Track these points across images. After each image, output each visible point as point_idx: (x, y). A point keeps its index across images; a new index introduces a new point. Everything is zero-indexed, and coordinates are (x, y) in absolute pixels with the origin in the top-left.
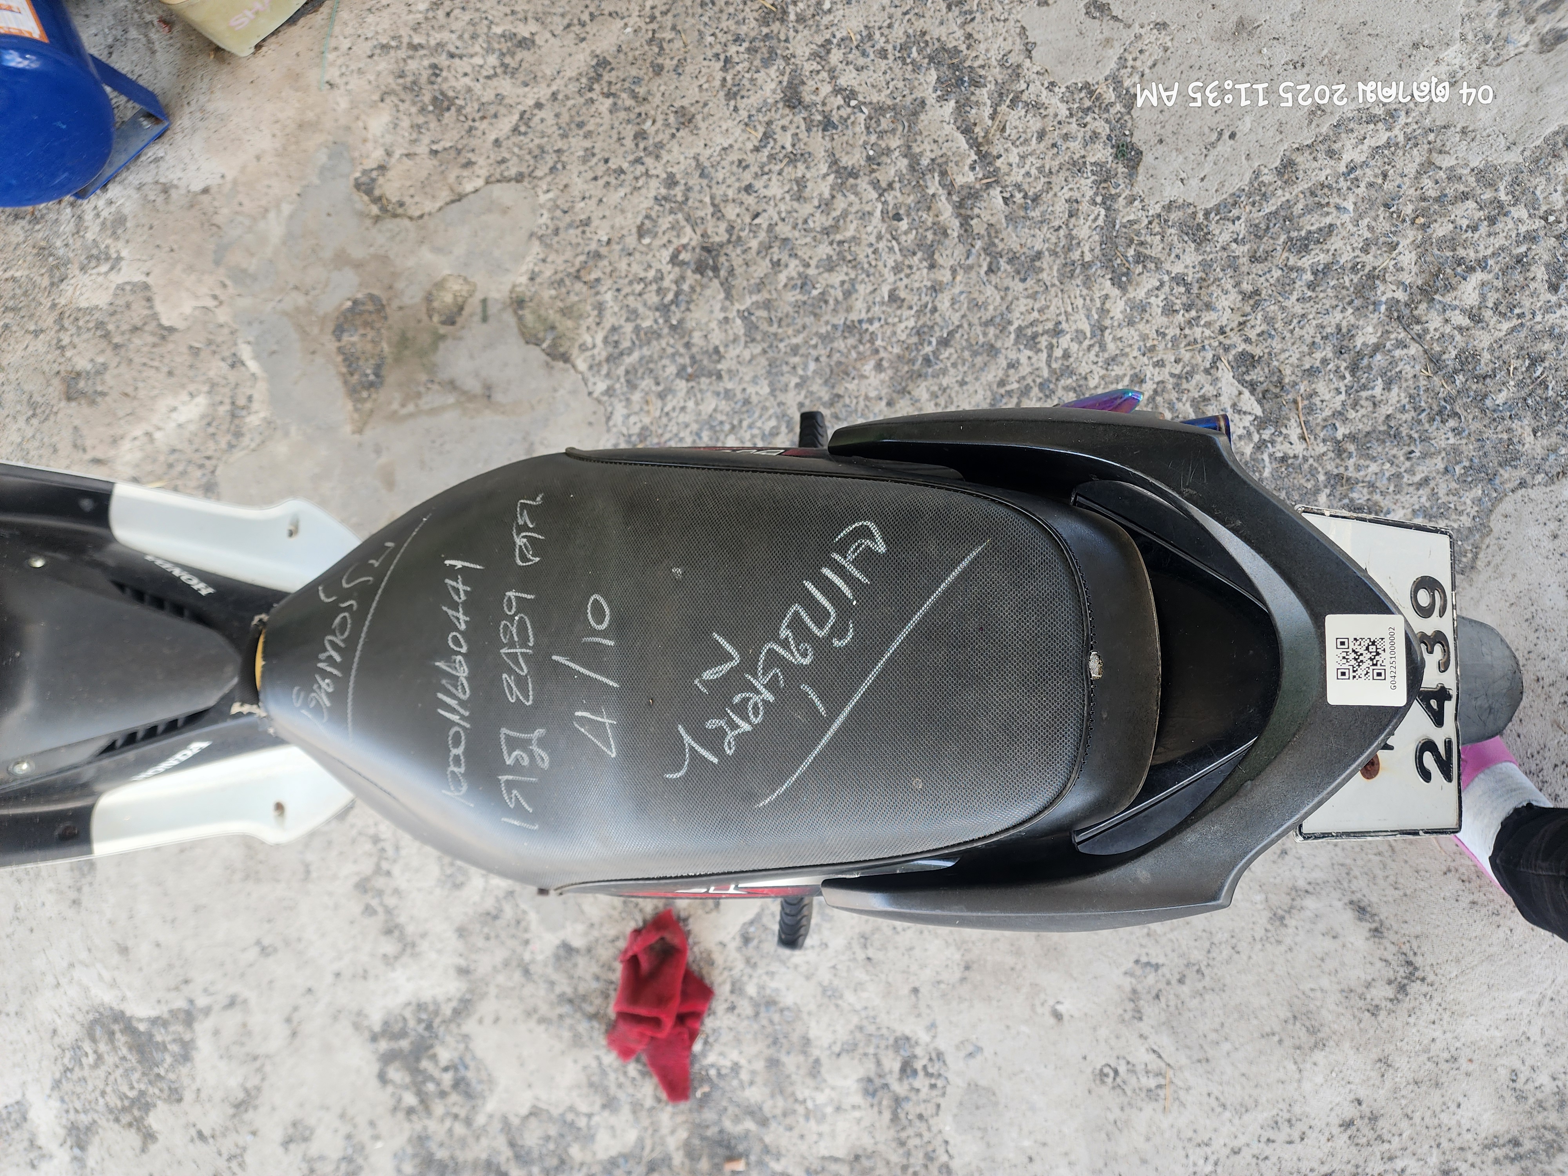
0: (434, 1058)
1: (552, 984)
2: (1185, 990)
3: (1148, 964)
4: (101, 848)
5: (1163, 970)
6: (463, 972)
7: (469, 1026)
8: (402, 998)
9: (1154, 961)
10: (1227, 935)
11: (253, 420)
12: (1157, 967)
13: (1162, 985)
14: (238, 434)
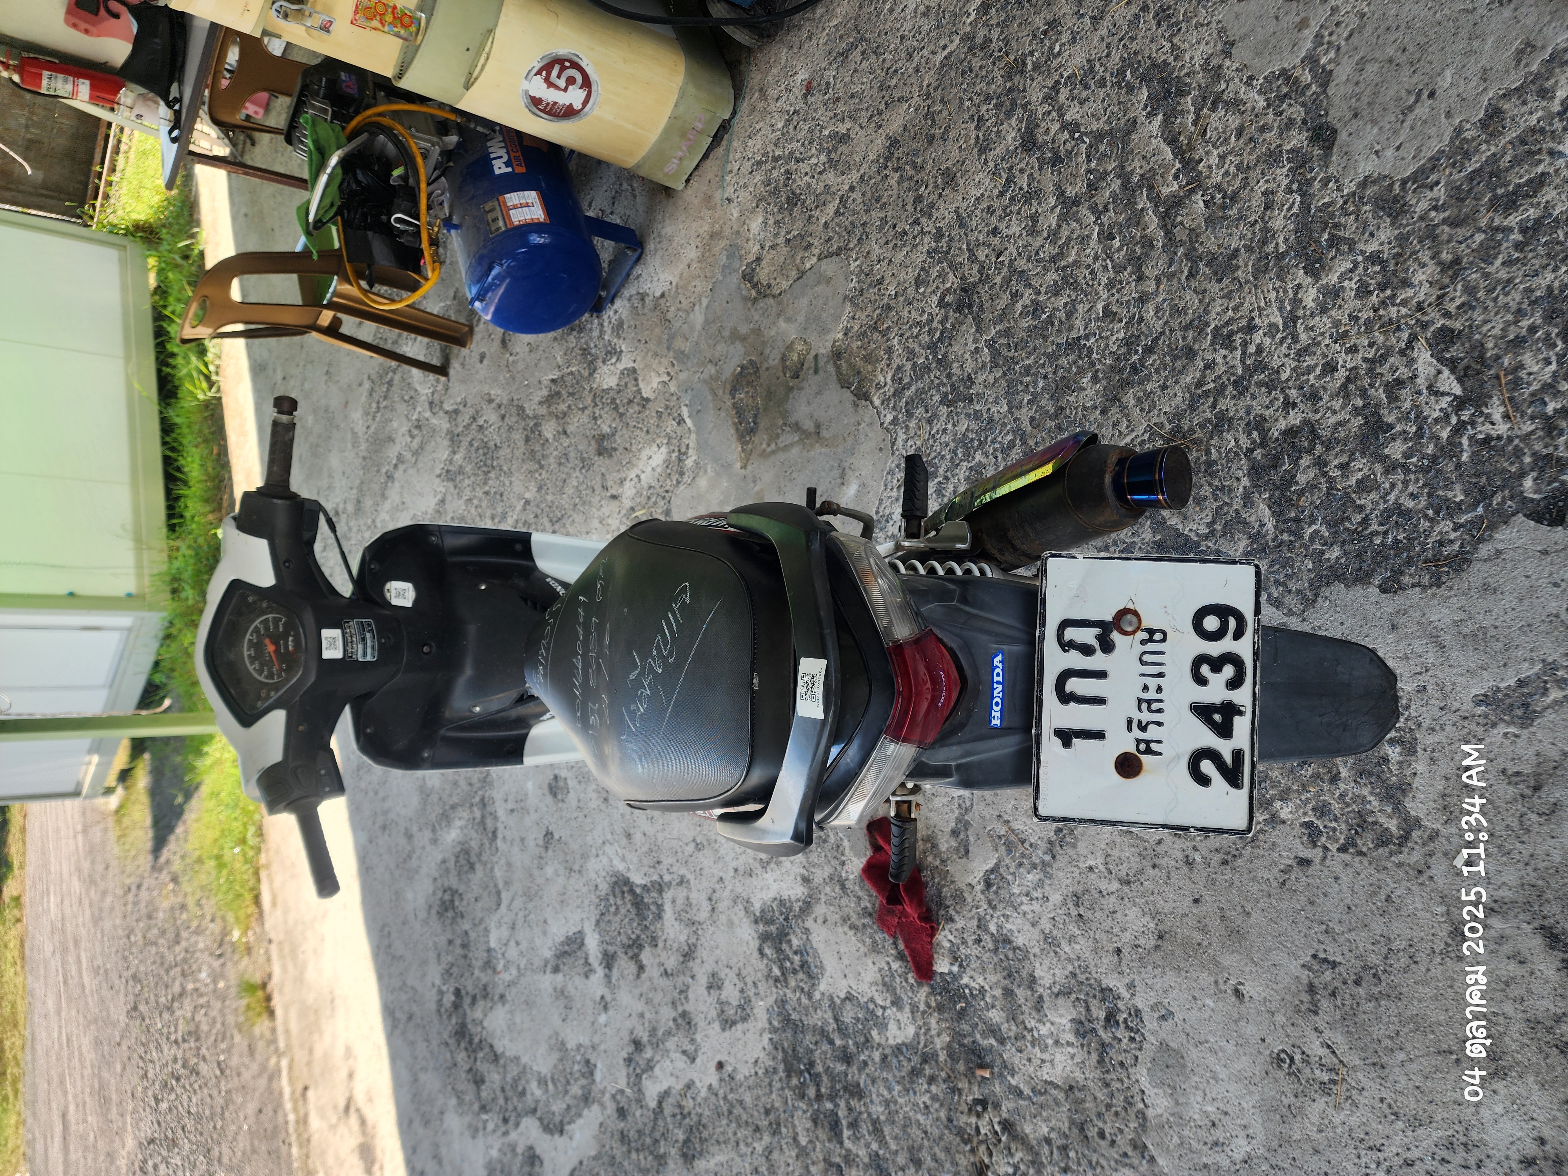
0: (789, 942)
1: (859, 898)
2: (1361, 991)
3: (1325, 960)
4: (528, 760)
5: (1341, 969)
6: (806, 880)
7: (809, 923)
8: (771, 894)
9: (1331, 958)
10: (1404, 943)
11: (689, 462)
12: (1334, 965)
13: (1337, 984)
14: (682, 474)
